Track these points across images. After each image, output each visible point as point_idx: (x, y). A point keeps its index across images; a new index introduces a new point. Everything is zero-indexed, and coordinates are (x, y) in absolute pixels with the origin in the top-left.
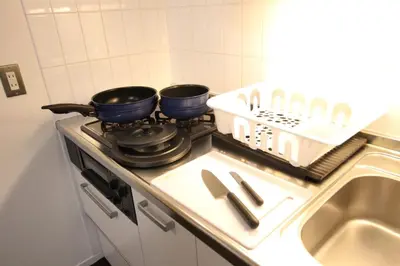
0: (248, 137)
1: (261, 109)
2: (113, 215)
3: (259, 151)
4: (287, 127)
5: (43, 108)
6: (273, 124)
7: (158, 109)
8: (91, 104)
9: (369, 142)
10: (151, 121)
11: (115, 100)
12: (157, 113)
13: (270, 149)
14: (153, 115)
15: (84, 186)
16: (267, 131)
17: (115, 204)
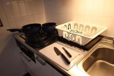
0: (67, 37)
1: (71, 29)
2: (29, 61)
3: (70, 41)
4: (79, 34)
5: (7, 30)
6: (75, 33)
7: (42, 30)
8: (22, 29)
9: (102, 38)
10: (40, 33)
11: (29, 28)
12: (41, 31)
13: (74, 41)
14: (40, 32)
15: (21, 53)
16: (73, 35)
17: (30, 58)
